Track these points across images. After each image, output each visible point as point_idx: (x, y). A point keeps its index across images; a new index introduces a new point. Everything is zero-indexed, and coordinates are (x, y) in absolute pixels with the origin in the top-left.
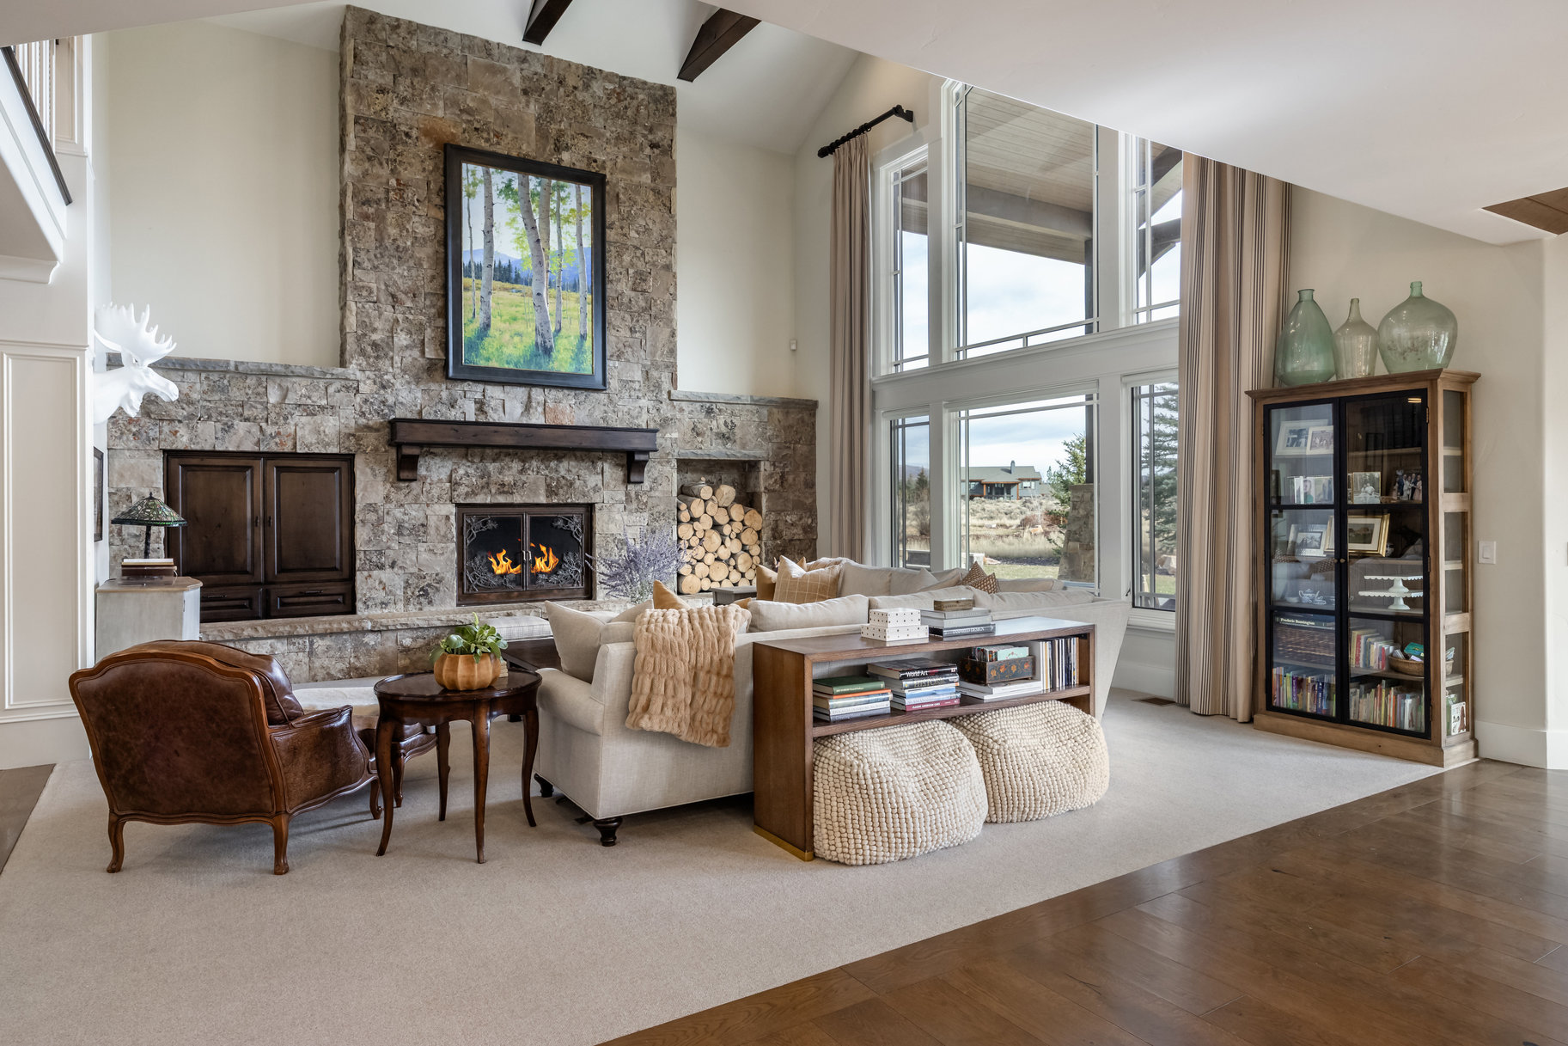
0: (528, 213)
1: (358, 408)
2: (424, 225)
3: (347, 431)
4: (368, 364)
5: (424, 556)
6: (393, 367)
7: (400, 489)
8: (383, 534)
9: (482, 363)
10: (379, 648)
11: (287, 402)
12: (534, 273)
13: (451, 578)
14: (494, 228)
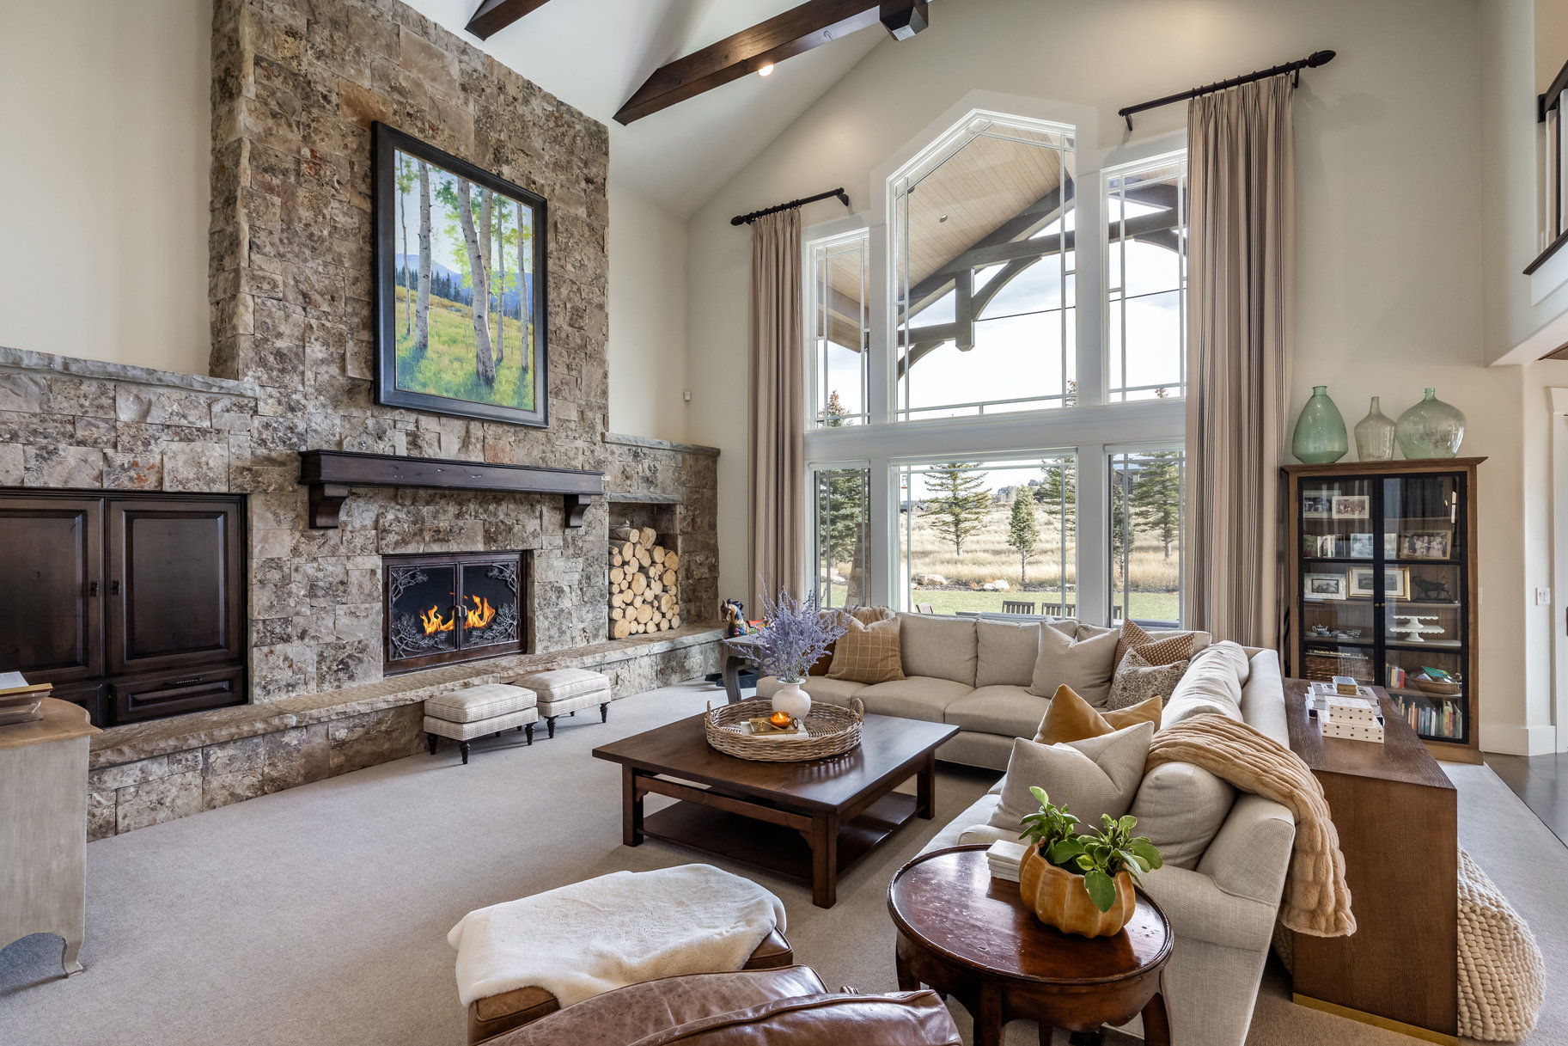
0: (468, 224)
1: (256, 435)
2: (345, 214)
3: (240, 464)
4: (270, 378)
5: (344, 621)
6: (303, 384)
7: (312, 538)
8: (290, 597)
9: (418, 389)
10: (304, 748)
11: (149, 420)
12: (474, 293)
13: (376, 645)
14: (431, 234)
